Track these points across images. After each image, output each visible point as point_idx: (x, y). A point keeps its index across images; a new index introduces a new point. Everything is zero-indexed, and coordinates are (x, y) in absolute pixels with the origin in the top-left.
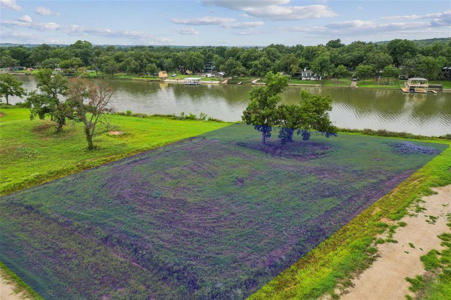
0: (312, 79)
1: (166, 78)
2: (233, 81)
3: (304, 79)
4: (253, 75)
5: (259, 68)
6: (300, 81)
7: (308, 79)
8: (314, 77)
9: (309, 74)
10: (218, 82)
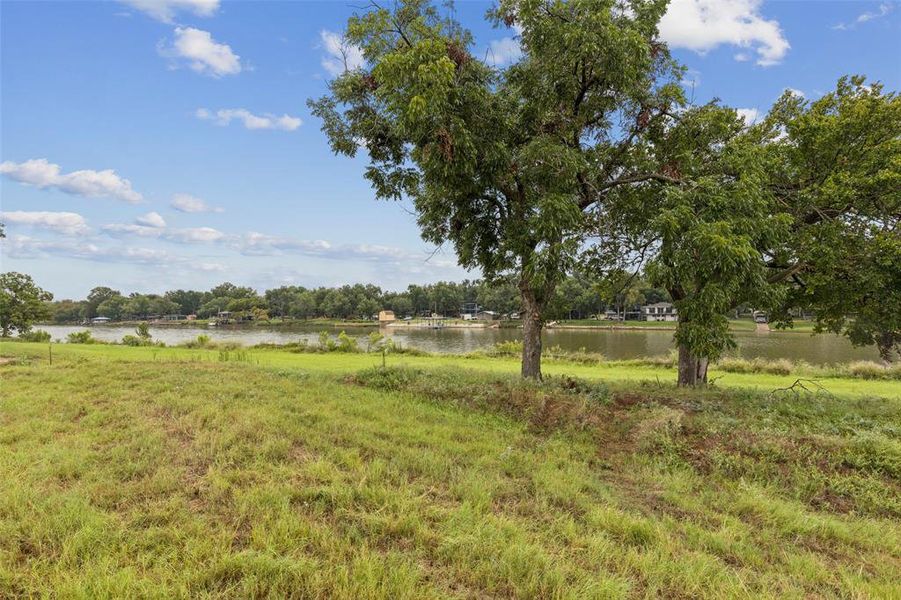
0: (669, 319)
1: (390, 322)
3: (650, 318)
7: (661, 318)
8: (672, 316)
9: (661, 310)
10: (482, 326)
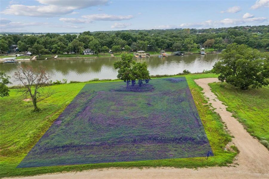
0: (90, 54)
2: (40, 58)
3: (85, 54)
4: (55, 53)
5: (58, 49)
6: (83, 55)
9: (88, 51)
10: (29, 59)
